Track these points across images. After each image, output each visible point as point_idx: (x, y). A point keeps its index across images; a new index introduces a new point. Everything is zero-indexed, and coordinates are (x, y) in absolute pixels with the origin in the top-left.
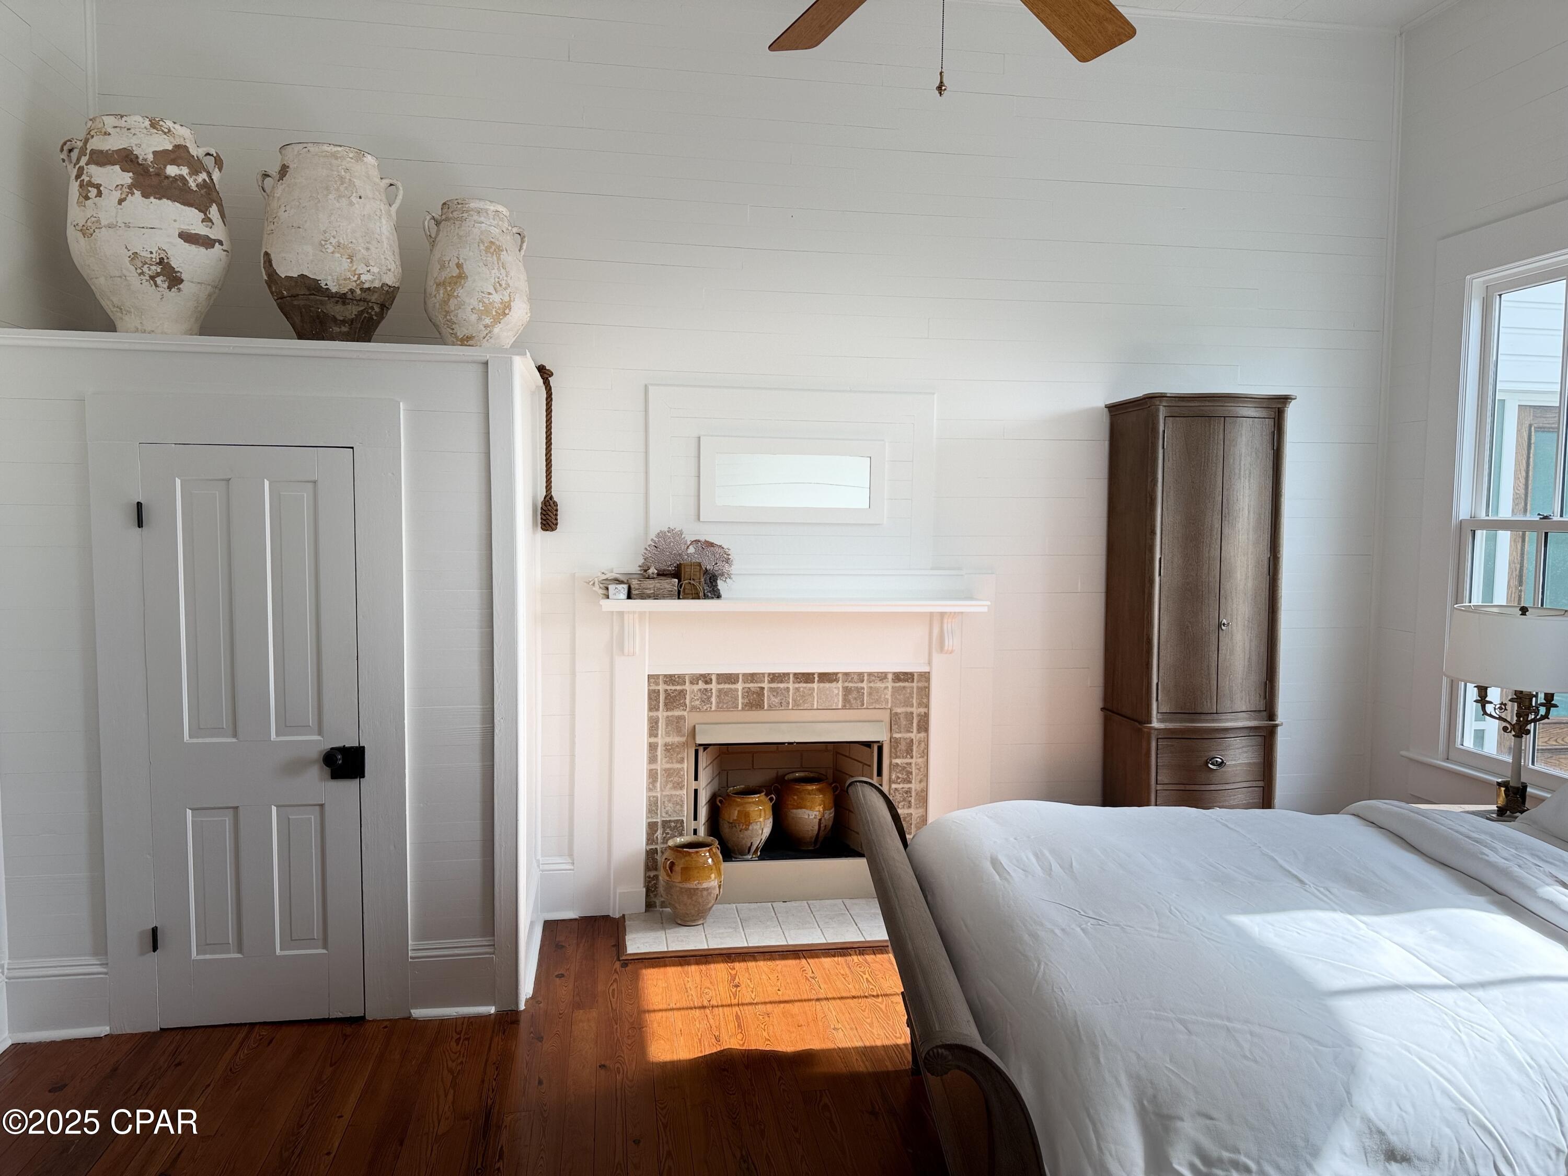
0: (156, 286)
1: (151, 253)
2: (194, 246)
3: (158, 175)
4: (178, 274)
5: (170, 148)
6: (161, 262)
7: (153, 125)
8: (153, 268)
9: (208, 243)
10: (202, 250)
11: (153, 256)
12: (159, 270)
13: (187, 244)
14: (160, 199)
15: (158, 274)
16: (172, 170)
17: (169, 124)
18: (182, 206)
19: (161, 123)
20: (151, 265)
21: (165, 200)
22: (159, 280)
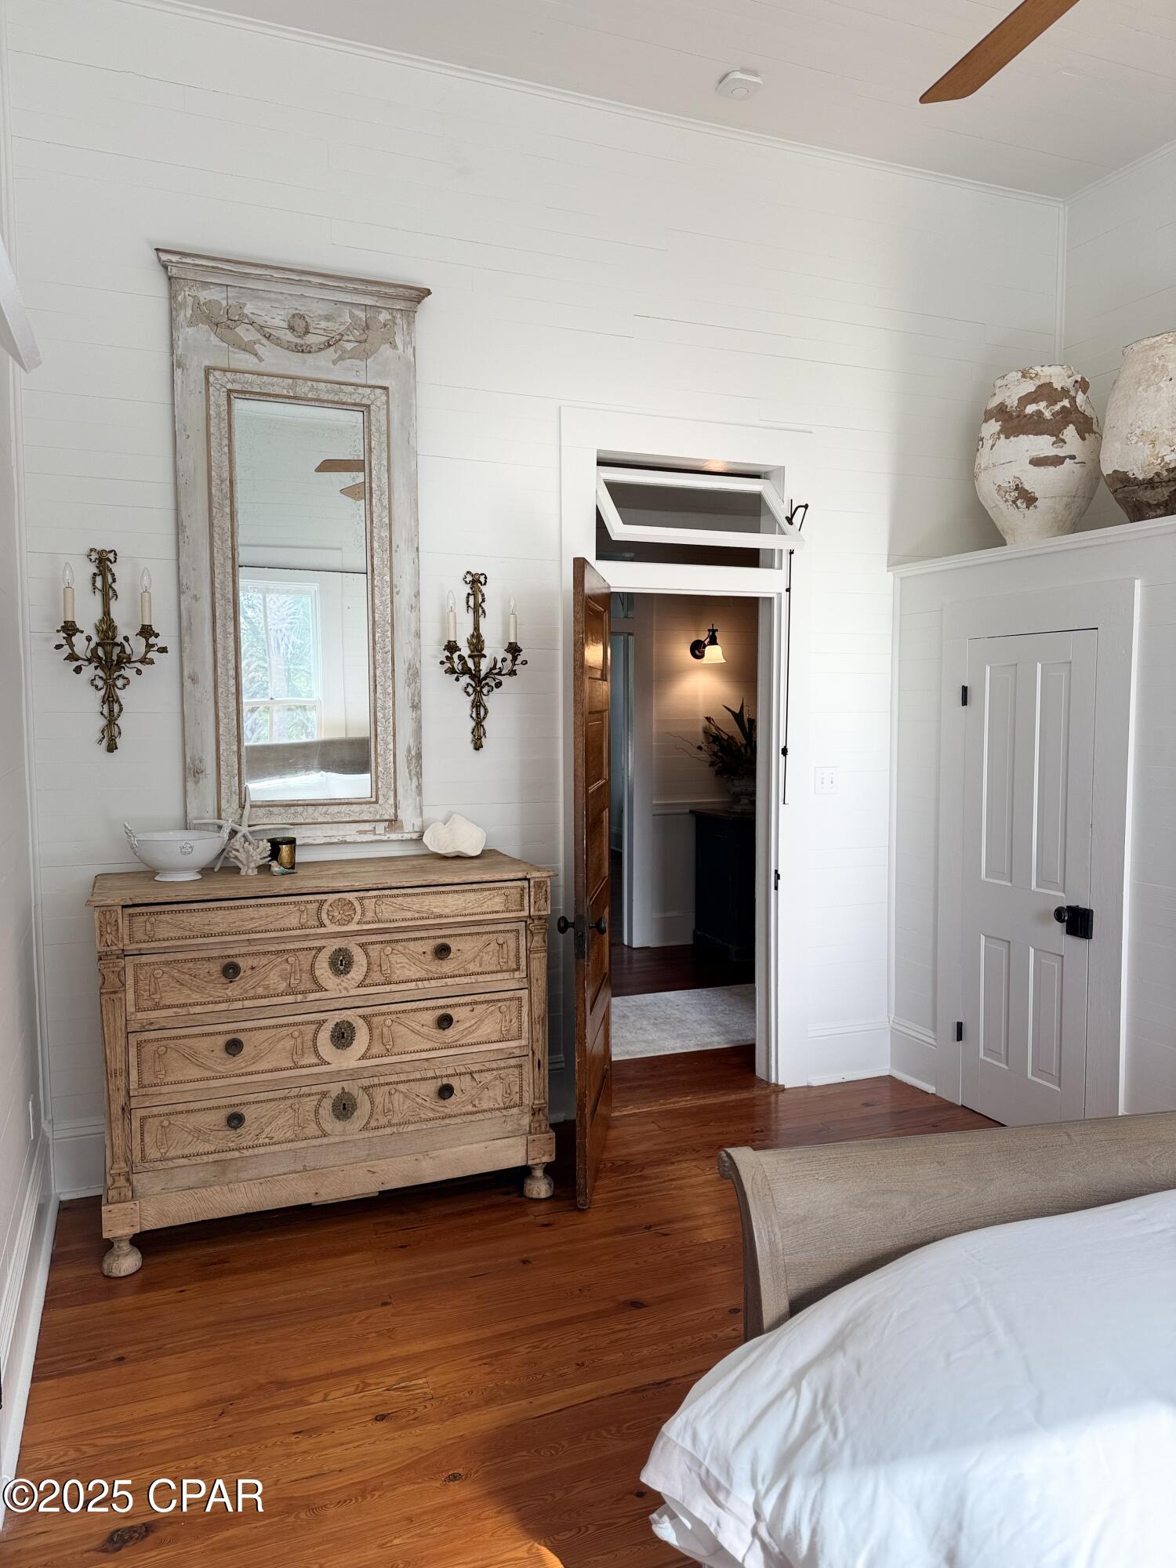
0: (1018, 508)
1: (1009, 482)
2: (1042, 468)
3: (1018, 416)
4: (1032, 495)
5: (1033, 389)
6: (1017, 488)
7: (1024, 376)
8: (1012, 494)
9: (1057, 461)
10: (1051, 468)
11: (1011, 484)
12: (1017, 495)
13: (1036, 468)
14: (1018, 436)
15: (1017, 498)
16: (1030, 409)
17: (1038, 369)
18: (1035, 437)
19: (1031, 371)
20: (1010, 492)
21: (1021, 436)
22: (1019, 502)
